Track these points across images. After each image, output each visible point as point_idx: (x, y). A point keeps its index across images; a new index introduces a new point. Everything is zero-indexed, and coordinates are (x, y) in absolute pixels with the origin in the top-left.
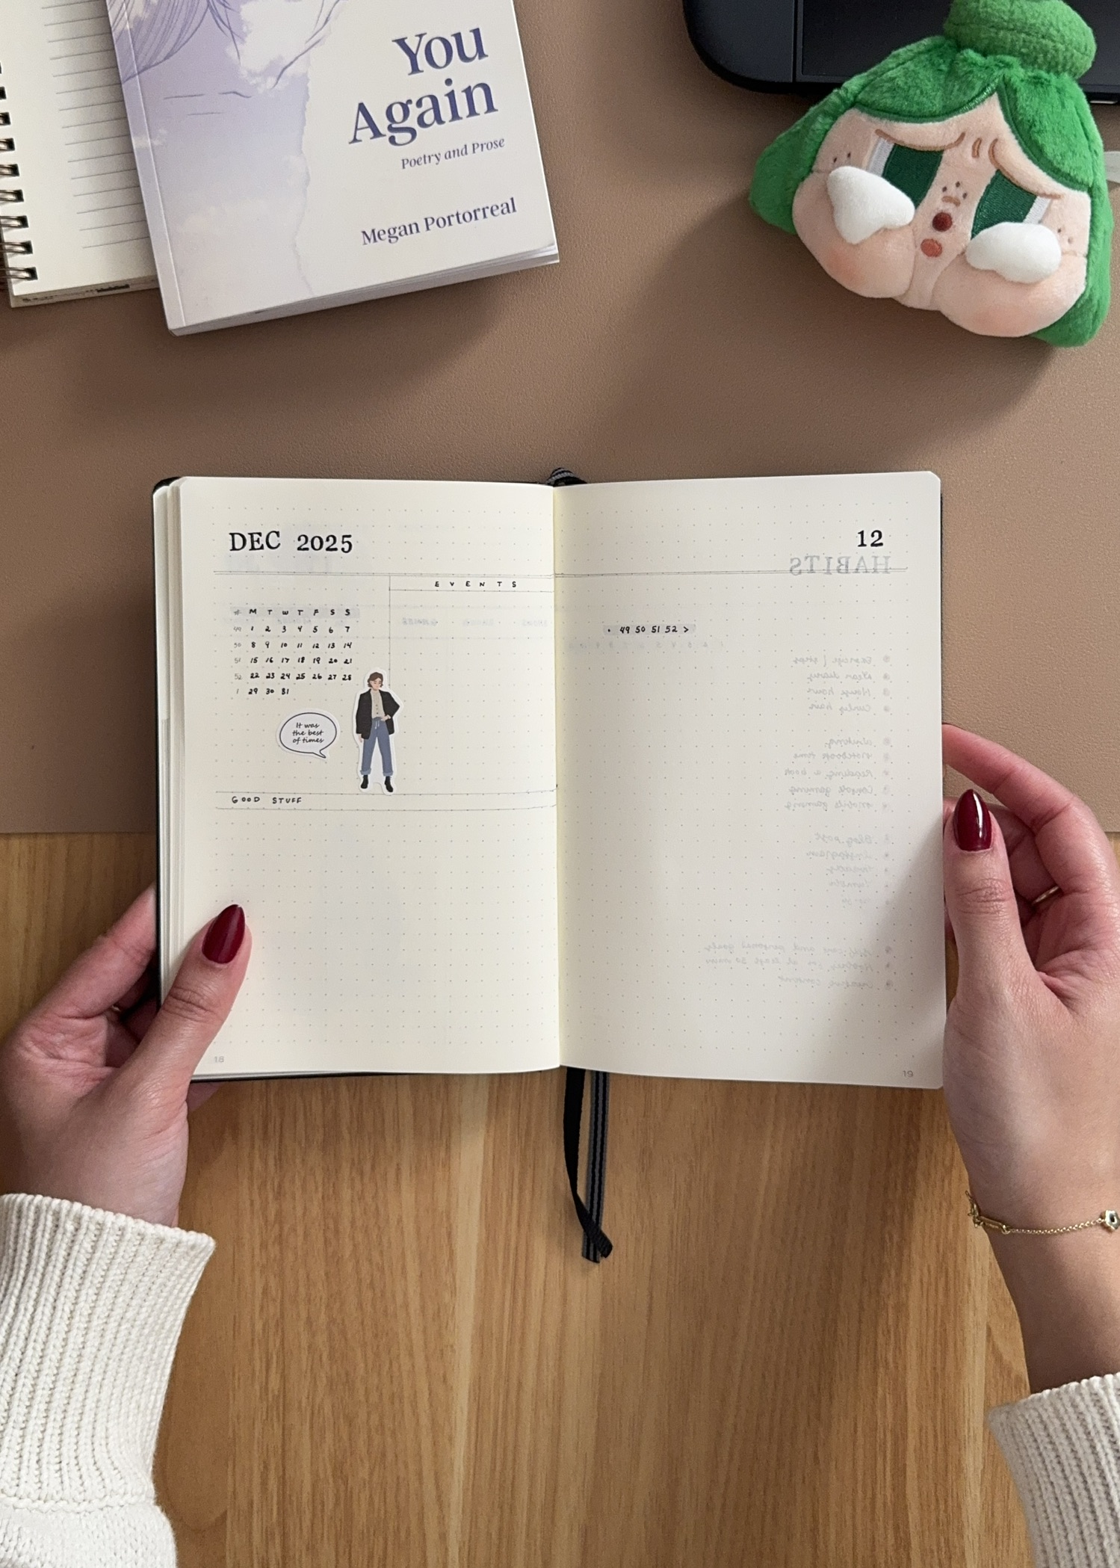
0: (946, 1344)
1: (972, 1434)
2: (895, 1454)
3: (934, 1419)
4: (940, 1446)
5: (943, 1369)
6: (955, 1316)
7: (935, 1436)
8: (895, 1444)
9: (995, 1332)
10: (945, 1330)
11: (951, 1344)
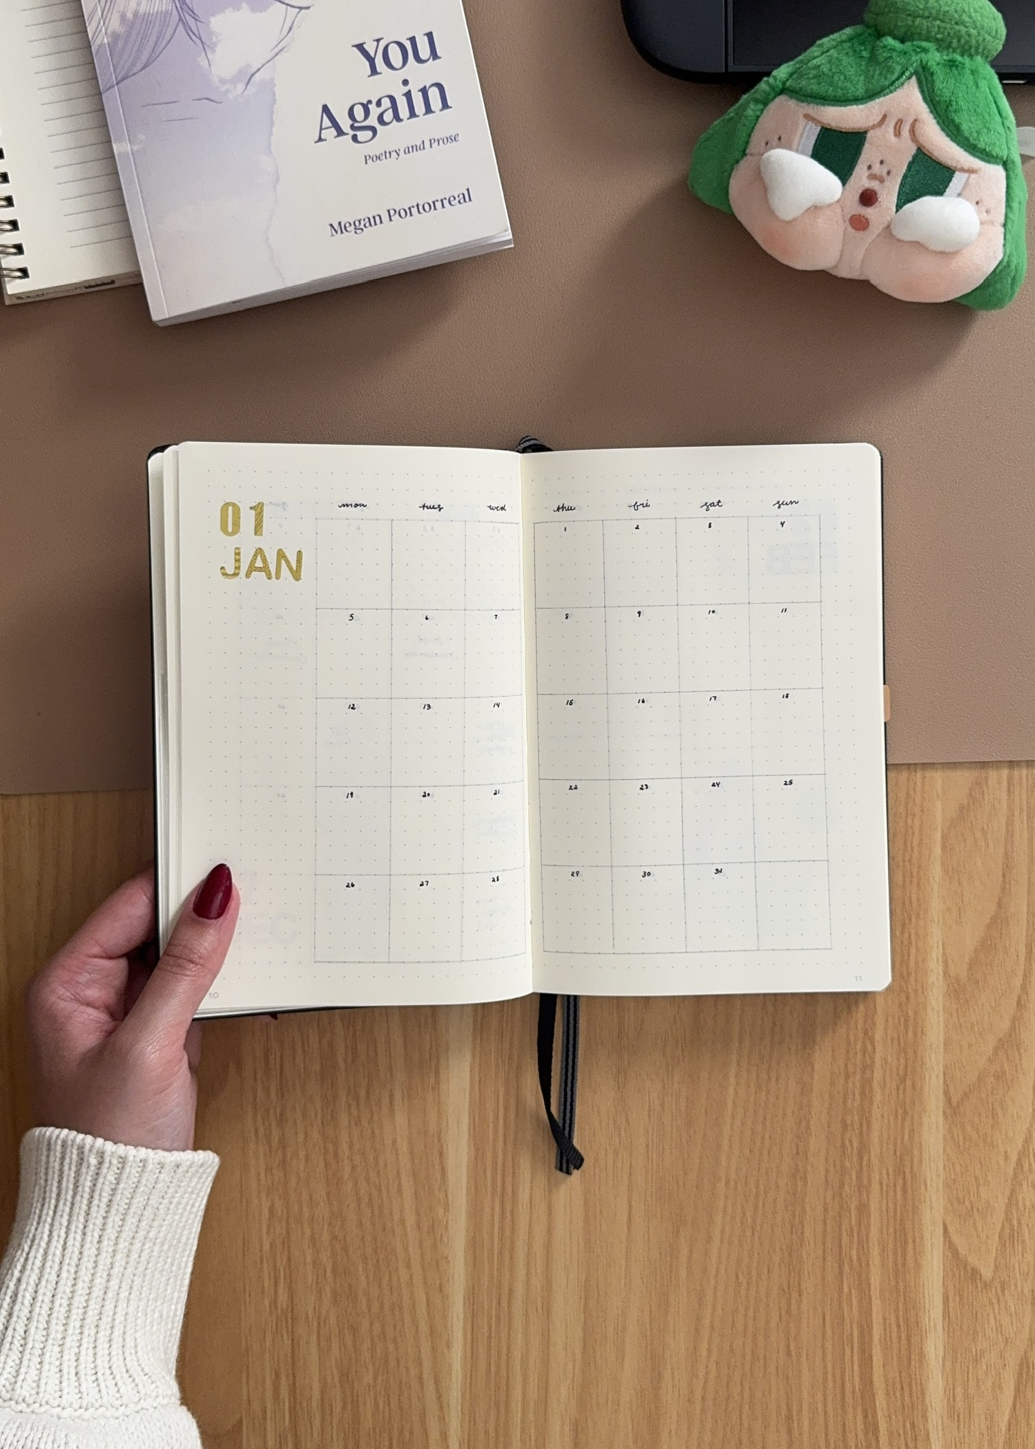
0: (906, 1241)
1: (932, 1324)
2: (862, 1343)
3: (897, 1310)
4: (903, 1336)
5: (904, 1265)
6: (913, 1214)
7: (898, 1326)
8: (862, 1334)
9: (951, 1229)
10: (904, 1228)
11: (910, 1241)
